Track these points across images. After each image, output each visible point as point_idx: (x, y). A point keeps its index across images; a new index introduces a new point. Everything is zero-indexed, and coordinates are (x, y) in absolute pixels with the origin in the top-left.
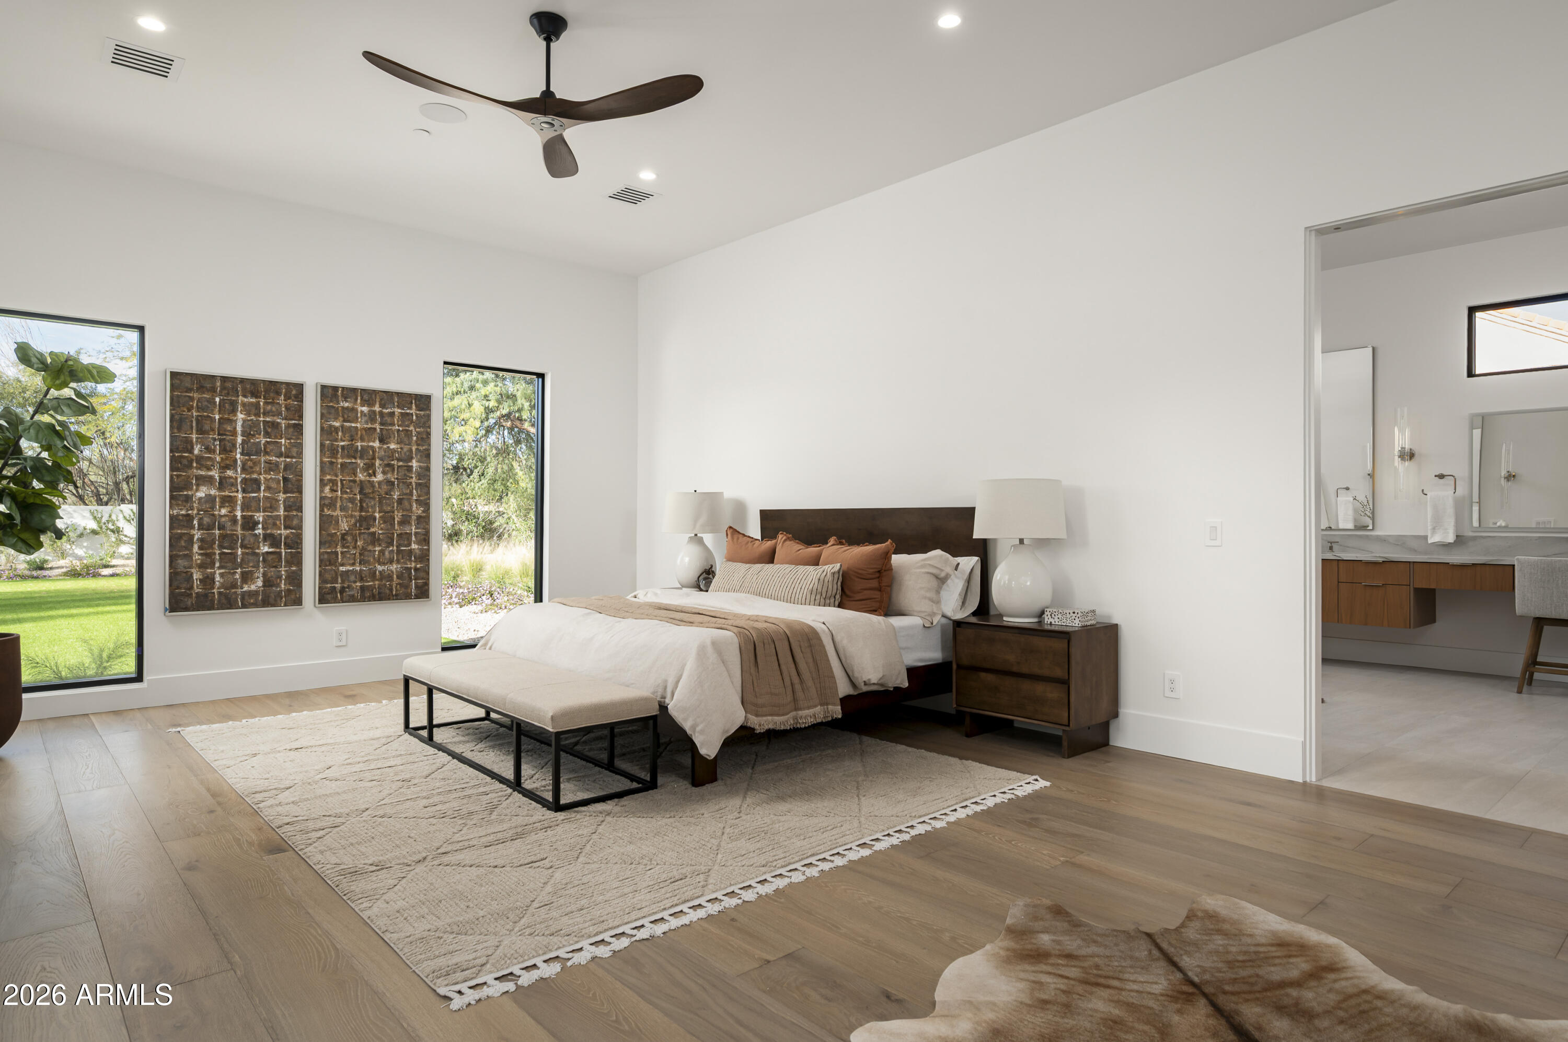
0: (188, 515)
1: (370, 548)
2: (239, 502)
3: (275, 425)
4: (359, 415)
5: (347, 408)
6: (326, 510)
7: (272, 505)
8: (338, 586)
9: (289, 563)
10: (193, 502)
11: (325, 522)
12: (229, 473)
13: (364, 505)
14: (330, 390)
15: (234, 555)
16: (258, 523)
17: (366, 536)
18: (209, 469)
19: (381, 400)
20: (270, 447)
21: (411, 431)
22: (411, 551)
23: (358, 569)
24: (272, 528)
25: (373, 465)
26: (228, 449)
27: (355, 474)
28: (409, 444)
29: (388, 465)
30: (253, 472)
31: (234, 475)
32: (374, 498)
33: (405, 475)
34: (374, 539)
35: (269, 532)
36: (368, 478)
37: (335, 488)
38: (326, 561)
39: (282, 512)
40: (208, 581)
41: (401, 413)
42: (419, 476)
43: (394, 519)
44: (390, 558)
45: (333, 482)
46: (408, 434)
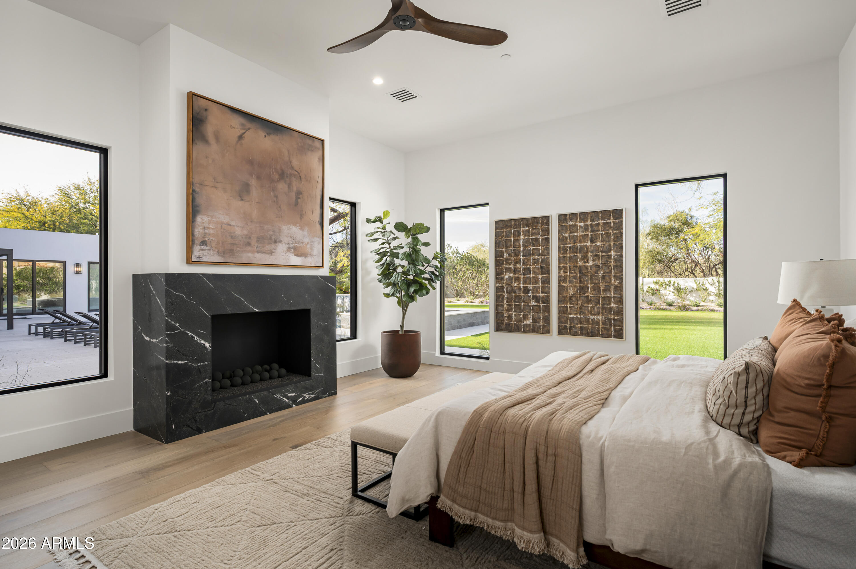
0: (502, 286)
1: (586, 305)
2: (522, 280)
3: (537, 240)
4: (579, 228)
5: (572, 225)
6: (561, 283)
7: (536, 282)
8: (568, 325)
9: (544, 311)
10: (504, 280)
11: (561, 290)
12: (518, 266)
13: (582, 280)
14: (563, 217)
15: (520, 305)
16: (529, 290)
17: (583, 298)
18: (510, 264)
19: (591, 217)
20: (535, 251)
21: (610, 233)
22: (611, 308)
23: (579, 317)
24: (536, 293)
25: (587, 256)
26: (517, 255)
27: (577, 262)
28: (609, 241)
29: (596, 256)
30: (527, 265)
31: (519, 267)
32: (587, 276)
33: (606, 261)
34: (588, 300)
35: (534, 294)
36: (584, 264)
37: (566, 271)
38: (562, 311)
39: (540, 284)
40: (510, 317)
41: (604, 223)
42: (616, 261)
43: (600, 288)
44: (598, 312)
45: (565, 267)
46: (608, 235)
